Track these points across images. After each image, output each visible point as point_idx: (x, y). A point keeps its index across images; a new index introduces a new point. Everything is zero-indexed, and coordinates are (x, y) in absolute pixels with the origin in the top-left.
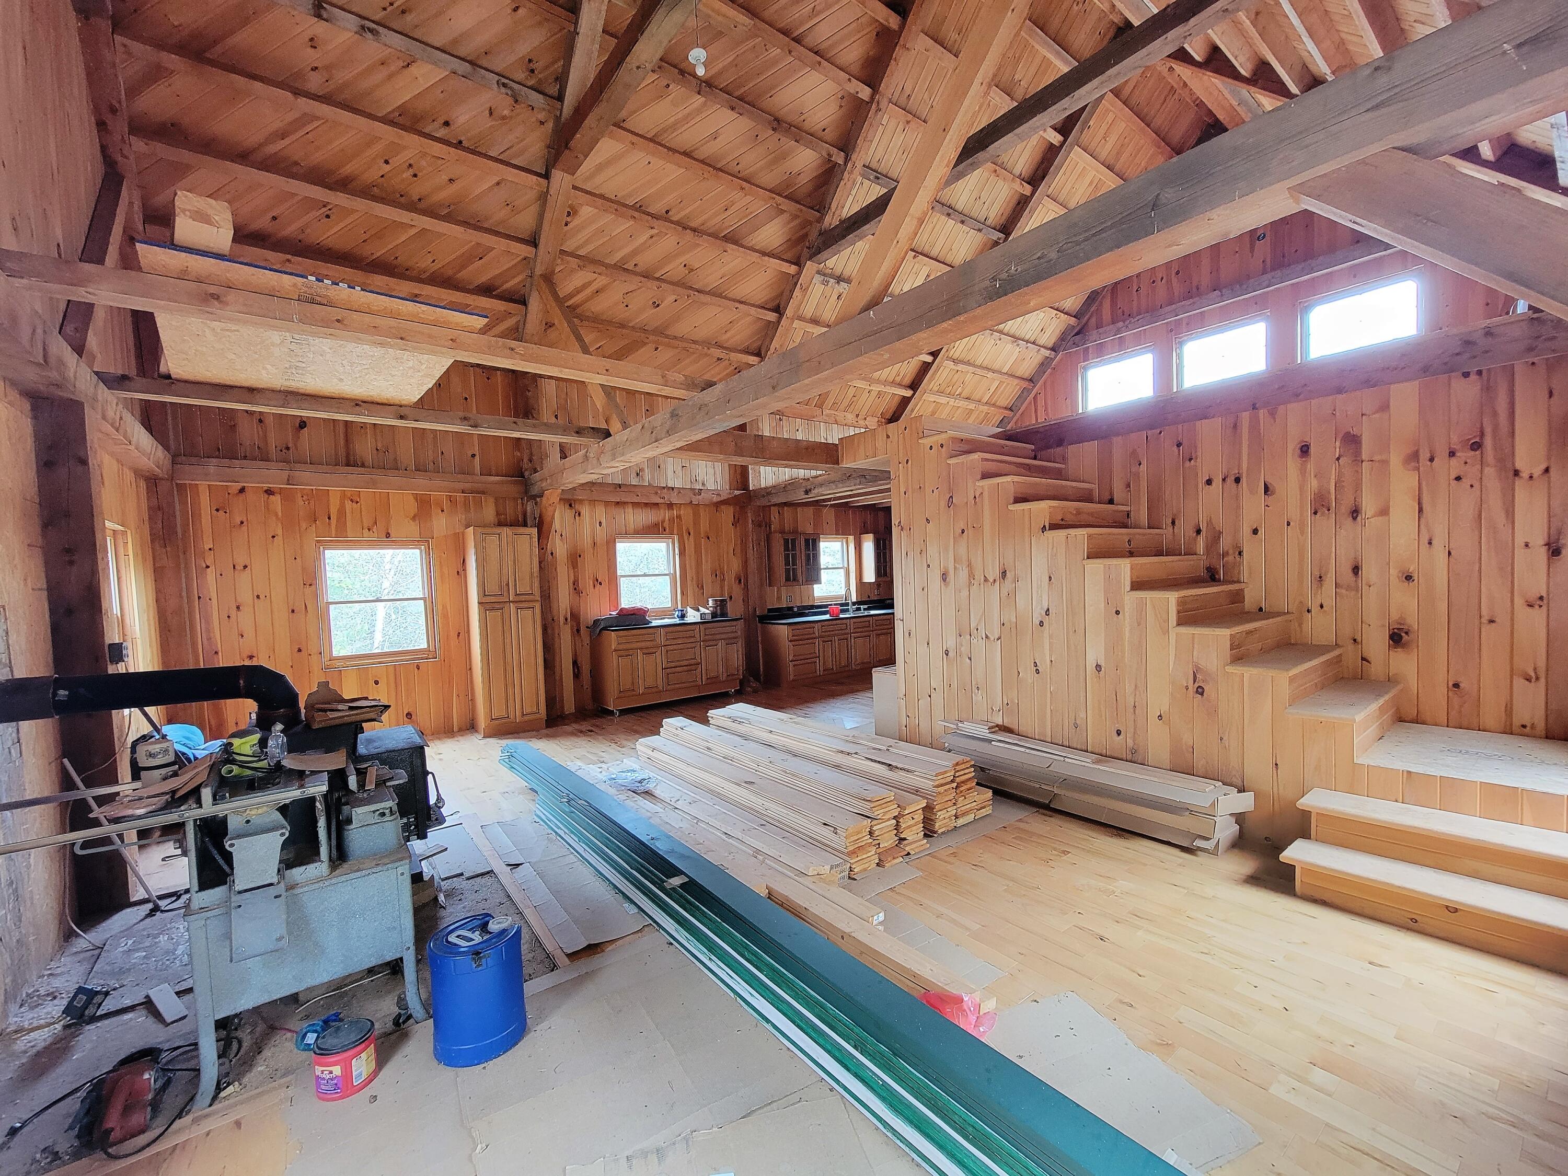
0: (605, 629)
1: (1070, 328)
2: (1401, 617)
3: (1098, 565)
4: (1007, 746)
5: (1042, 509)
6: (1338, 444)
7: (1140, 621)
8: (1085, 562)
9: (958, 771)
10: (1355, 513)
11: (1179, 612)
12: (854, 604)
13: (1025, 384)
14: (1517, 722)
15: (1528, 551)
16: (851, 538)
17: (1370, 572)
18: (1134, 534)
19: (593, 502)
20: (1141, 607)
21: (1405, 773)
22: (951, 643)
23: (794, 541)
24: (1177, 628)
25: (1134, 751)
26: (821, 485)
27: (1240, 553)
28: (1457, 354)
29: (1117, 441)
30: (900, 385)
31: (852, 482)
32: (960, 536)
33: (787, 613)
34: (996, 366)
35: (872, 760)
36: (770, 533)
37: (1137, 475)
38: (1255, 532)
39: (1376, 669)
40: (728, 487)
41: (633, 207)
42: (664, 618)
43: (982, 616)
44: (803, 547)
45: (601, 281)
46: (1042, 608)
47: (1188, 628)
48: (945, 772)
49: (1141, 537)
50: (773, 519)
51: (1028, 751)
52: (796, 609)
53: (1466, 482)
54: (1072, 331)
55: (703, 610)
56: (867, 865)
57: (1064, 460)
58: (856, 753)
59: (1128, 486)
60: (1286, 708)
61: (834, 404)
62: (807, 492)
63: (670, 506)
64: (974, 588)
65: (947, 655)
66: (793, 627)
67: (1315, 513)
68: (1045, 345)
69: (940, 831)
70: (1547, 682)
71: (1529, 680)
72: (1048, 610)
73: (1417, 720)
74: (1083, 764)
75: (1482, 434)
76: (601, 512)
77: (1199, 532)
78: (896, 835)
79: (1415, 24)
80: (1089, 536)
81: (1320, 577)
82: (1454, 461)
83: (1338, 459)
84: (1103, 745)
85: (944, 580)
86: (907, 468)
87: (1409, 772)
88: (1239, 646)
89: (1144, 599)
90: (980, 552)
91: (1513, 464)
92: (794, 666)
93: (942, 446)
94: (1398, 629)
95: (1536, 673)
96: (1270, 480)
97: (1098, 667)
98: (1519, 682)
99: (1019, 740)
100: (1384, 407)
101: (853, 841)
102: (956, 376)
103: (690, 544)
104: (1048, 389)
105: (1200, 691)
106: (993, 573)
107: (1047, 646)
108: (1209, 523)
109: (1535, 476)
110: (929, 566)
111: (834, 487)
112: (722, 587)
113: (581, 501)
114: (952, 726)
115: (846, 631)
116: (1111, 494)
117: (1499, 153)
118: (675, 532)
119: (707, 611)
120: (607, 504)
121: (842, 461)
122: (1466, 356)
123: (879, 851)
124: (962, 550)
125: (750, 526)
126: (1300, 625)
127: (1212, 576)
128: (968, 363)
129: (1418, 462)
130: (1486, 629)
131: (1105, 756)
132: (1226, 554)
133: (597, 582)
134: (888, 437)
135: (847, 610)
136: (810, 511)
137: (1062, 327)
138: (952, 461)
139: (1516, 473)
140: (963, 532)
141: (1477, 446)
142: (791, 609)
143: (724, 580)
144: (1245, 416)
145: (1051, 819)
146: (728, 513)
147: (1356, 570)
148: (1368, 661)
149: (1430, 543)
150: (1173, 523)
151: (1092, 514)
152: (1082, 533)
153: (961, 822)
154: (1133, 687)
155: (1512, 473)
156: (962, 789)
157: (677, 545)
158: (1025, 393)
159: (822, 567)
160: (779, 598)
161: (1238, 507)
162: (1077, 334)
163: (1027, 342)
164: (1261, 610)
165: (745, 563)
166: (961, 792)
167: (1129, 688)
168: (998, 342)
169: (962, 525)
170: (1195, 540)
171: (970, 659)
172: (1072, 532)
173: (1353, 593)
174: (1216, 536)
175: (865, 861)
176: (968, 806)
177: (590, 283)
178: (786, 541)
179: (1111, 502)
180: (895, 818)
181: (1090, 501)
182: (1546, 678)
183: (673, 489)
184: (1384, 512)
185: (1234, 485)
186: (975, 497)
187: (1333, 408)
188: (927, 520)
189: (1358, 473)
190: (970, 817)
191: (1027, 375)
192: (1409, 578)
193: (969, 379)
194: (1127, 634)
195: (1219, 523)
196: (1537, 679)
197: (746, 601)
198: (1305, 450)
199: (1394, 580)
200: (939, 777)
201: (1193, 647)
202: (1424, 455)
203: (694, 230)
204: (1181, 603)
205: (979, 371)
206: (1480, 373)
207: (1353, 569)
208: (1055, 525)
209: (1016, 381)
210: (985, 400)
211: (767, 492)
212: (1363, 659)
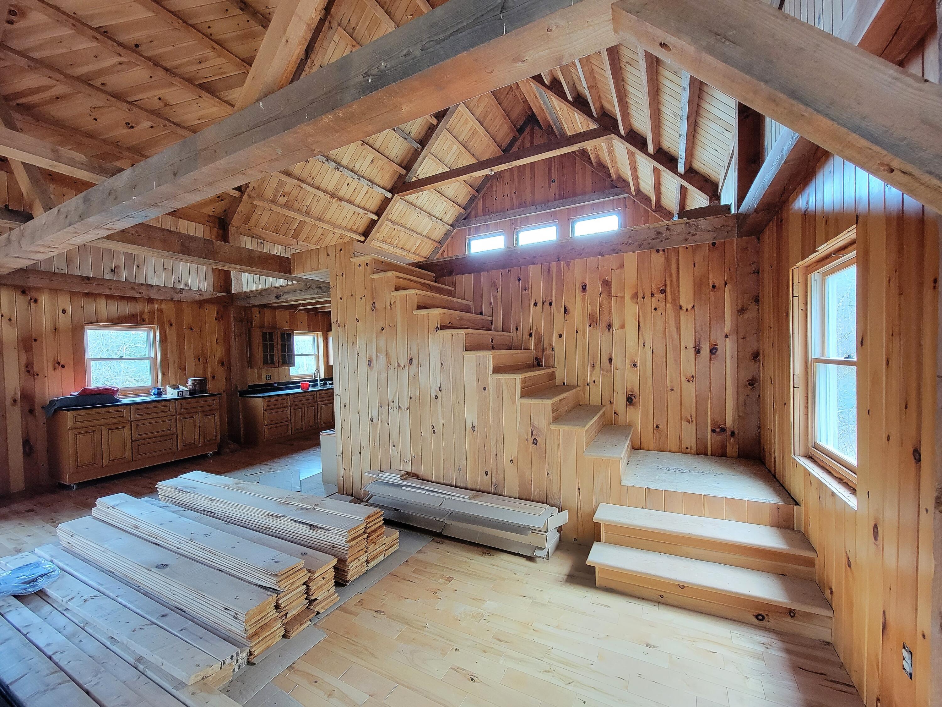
0: (60, 409)
1: (460, 215)
2: (632, 388)
3: (471, 356)
4: (412, 490)
5: (436, 315)
6: (600, 286)
7: (499, 395)
8: (464, 353)
9: (370, 522)
10: (609, 326)
11: (522, 388)
12: (322, 380)
13: (436, 244)
14: (684, 446)
15: (686, 350)
16: (320, 334)
17: (617, 361)
18: (495, 335)
19: (54, 291)
20: (499, 387)
21: (647, 490)
22: (375, 413)
23: (271, 335)
24: (521, 399)
25: (496, 486)
26: (289, 293)
27: (553, 349)
28: (654, 239)
29: (484, 274)
30: (356, 232)
31: (312, 291)
32: (381, 332)
33: (270, 387)
34: (419, 230)
35: (296, 522)
36: (252, 327)
37: (496, 297)
38: (560, 336)
39: (621, 419)
40: (212, 290)
41: (97, 30)
42: (142, 396)
43: (396, 392)
44: (279, 339)
45: (61, 89)
46: (436, 386)
47: (527, 400)
48: (358, 527)
49: (499, 337)
50: (254, 317)
51: (427, 493)
52: (276, 385)
53: (659, 312)
54: (462, 217)
55: (182, 388)
56: (270, 642)
57: (453, 284)
58: (284, 516)
59: (491, 304)
60: (584, 452)
61: (306, 238)
62: (277, 297)
63: (150, 301)
64: (390, 372)
65: (372, 421)
66: (269, 399)
67: (590, 326)
68: (447, 222)
69: (352, 580)
70: (696, 422)
71: (689, 422)
72: (441, 387)
73: (640, 448)
74: (464, 500)
75: (665, 285)
76: (65, 302)
77: (531, 335)
78: (306, 599)
79: (627, 65)
80: (467, 335)
81: (593, 364)
82: (653, 299)
83: (600, 294)
84: (477, 483)
85: (370, 365)
86: (343, 279)
87: (649, 489)
88: (556, 410)
89: (501, 380)
90: (394, 345)
91: (679, 303)
92: (269, 429)
93: (367, 265)
94: (630, 395)
95: (691, 418)
96: (567, 305)
97: (473, 428)
98: (685, 423)
99: (422, 484)
100: (622, 266)
101: (256, 622)
102: (394, 233)
103: (172, 334)
104: (450, 248)
105: (535, 442)
106: (404, 361)
107: (440, 415)
108: (536, 330)
109: (688, 309)
110: (358, 354)
111: (298, 295)
112: (205, 369)
113: (38, 289)
114: (374, 476)
115: (313, 400)
116: (481, 309)
117: (655, 151)
118: (156, 320)
119: (186, 389)
120: (73, 294)
121: (294, 271)
122: (659, 240)
123: (285, 621)
124: (382, 343)
125: (232, 321)
126: (584, 394)
127: (538, 364)
128: (401, 225)
129: (637, 299)
130: (669, 393)
131: (479, 491)
132: (545, 349)
133: (58, 365)
134: (328, 255)
135: (317, 385)
136: (287, 313)
137: (456, 214)
138: (374, 276)
139: (681, 307)
140: (382, 329)
141: (663, 291)
142: (272, 385)
143: (207, 363)
144: (554, 264)
145: (442, 545)
146: (211, 312)
147: (610, 360)
148: (617, 414)
149: (644, 345)
150: (517, 329)
151: (469, 321)
152: (461, 332)
153: (371, 565)
154: (495, 440)
155: (679, 307)
156: (372, 537)
157: (157, 333)
158: (437, 250)
159: (295, 354)
160: (260, 377)
161: (551, 321)
162: (465, 219)
163: (437, 218)
164: (564, 384)
165: (228, 350)
166: (372, 540)
167: (492, 442)
168: (419, 215)
169: (381, 324)
170: (529, 340)
171: (388, 424)
172: (455, 331)
173: (609, 374)
174: (540, 339)
175: (269, 638)
176: (379, 550)
177: (48, 88)
178: (264, 334)
179: (481, 314)
180: (304, 584)
181: (469, 312)
182: (696, 421)
183: (152, 286)
184: (623, 327)
185: (549, 307)
186: (391, 304)
187: (597, 264)
188: (357, 319)
189: (610, 303)
190: (381, 558)
191: (437, 239)
192: (635, 365)
193: (403, 236)
194: (491, 404)
195: (542, 331)
196: (692, 421)
197: (228, 379)
198: (584, 288)
199: (628, 367)
200: (352, 533)
201: (531, 412)
202: (640, 295)
203: (167, 70)
204: (523, 381)
205: (408, 231)
206: (664, 250)
207: (609, 360)
208: (444, 326)
209: (431, 242)
210: (413, 250)
211: (246, 296)
212: (615, 413)
